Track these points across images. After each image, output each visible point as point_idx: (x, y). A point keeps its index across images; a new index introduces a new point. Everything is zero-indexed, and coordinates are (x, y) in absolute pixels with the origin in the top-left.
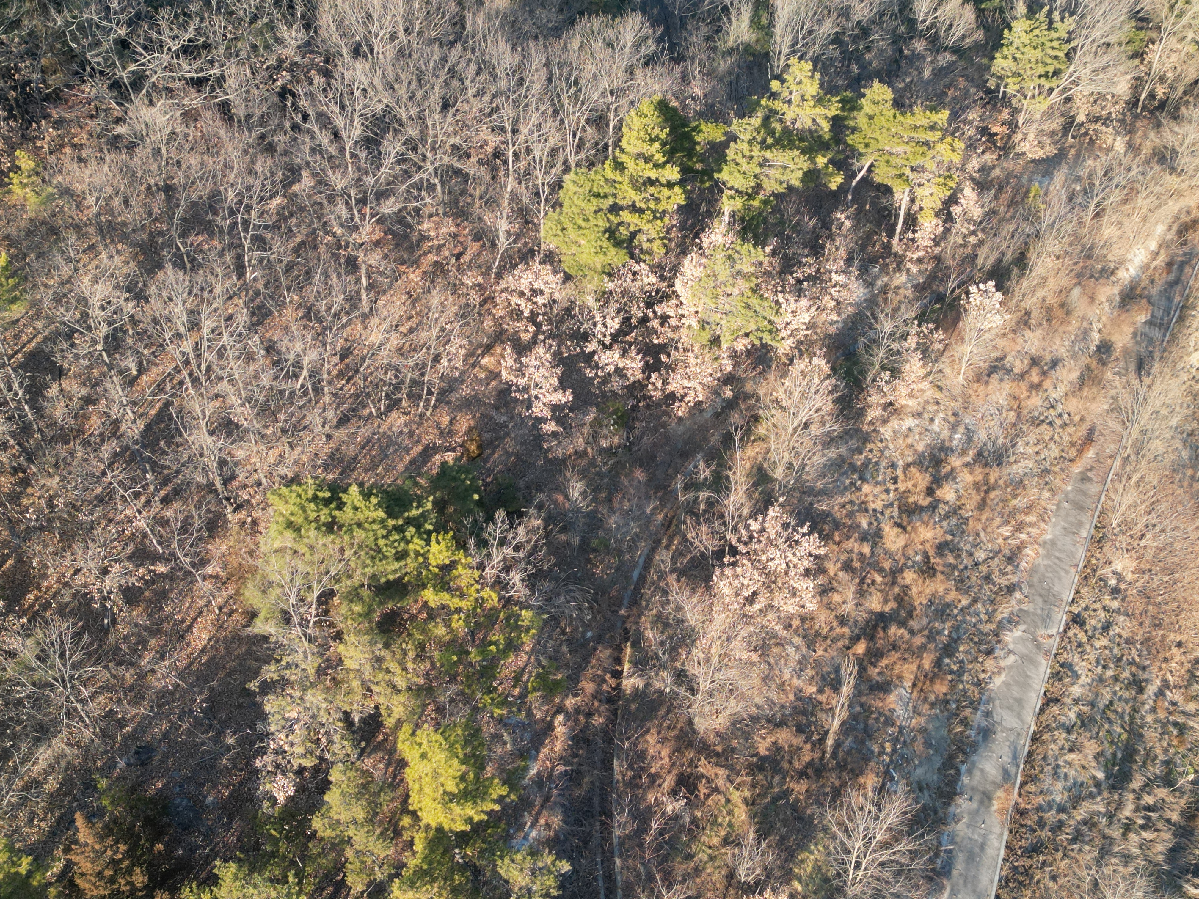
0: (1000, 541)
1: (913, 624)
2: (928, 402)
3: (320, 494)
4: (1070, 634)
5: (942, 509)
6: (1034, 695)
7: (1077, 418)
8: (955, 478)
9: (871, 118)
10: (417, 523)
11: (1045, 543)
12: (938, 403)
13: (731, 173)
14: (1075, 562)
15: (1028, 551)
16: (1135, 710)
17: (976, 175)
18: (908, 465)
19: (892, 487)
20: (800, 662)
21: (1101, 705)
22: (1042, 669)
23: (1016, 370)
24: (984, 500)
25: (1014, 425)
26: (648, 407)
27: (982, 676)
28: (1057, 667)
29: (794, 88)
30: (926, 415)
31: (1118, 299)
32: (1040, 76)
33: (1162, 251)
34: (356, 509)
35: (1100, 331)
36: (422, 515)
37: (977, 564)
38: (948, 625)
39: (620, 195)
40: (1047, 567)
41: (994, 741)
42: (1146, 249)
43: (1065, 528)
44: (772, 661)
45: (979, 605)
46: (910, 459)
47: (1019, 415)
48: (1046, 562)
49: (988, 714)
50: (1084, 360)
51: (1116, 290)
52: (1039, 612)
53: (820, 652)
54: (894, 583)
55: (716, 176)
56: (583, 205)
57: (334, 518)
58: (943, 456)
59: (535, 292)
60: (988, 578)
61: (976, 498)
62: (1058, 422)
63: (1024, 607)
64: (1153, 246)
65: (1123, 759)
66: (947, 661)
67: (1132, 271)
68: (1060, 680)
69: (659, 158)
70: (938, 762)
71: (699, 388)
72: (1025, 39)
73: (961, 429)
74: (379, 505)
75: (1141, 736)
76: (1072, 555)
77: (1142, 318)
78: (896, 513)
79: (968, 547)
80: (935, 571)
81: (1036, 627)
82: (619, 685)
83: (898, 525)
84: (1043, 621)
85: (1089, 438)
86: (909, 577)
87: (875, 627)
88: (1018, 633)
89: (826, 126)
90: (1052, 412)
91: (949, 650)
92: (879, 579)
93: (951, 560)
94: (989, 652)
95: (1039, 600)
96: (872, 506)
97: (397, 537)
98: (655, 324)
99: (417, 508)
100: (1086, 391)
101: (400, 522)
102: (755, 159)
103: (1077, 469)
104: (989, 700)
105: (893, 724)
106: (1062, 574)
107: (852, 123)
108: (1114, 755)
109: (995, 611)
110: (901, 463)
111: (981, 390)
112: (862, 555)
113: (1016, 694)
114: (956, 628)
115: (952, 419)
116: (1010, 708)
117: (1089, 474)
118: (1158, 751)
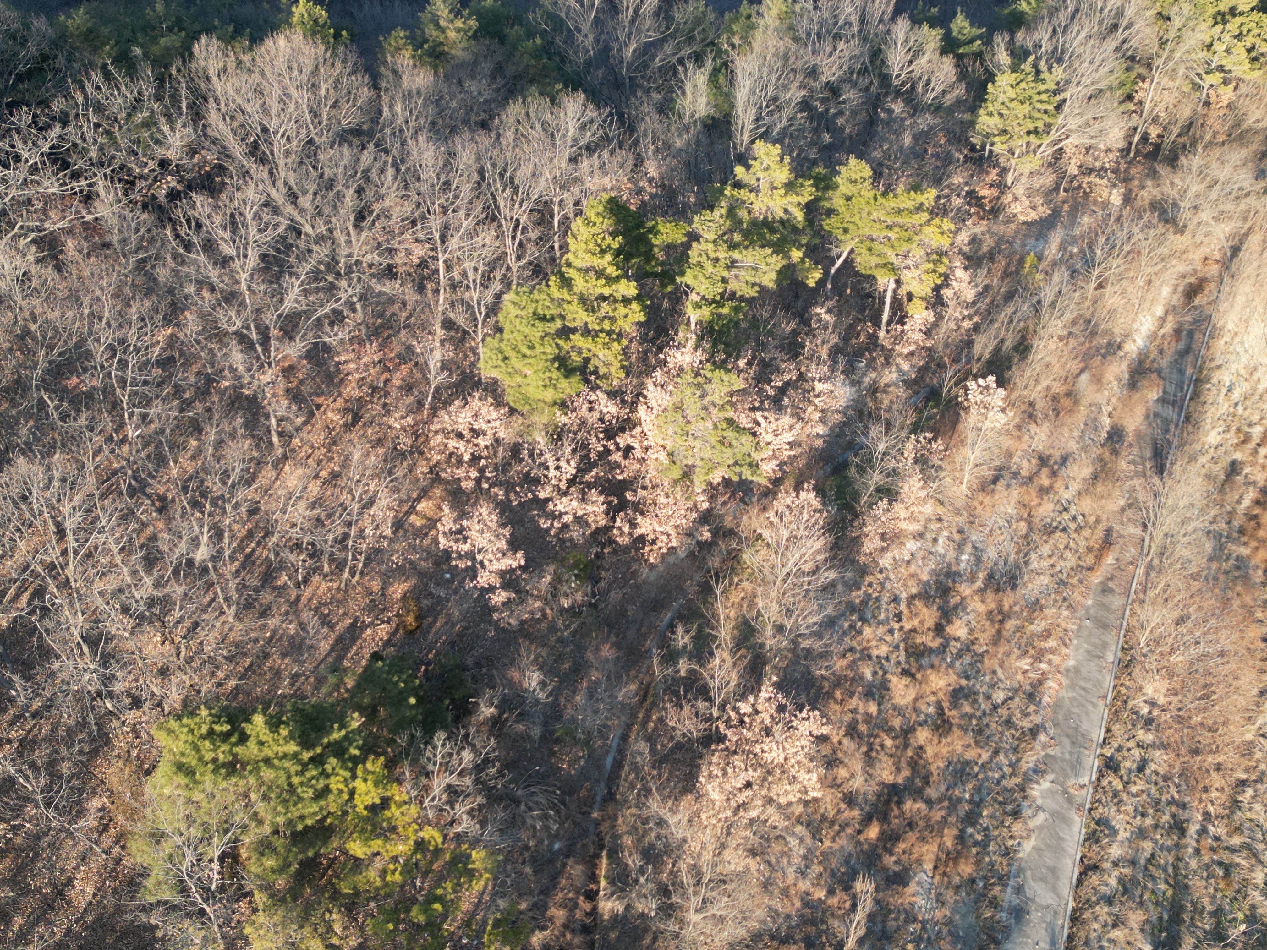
0: (1020, 677)
1: (932, 792)
2: (930, 520)
3: (217, 728)
4: (1104, 783)
5: (953, 647)
6: (1068, 862)
7: (1092, 519)
8: (964, 609)
9: (848, 199)
10: (338, 750)
11: (1068, 670)
12: (940, 520)
13: (695, 277)
14: (1102, 692)
15: (1051, 683)
16: (1179, 859)
17: (966, 249)
18: (913, 597)
19: (896, 626)
20: (805, 858)
21: (1142, 862)
22: (1076, 829)
23: (1024, 473)
24: (999, 632)
25: (1026, 536)
26: (614, 552)
27: (1010, 843)
28: (1093, 826)
29: (761, 175)
30: (928, 536)
31: (1127, 376)
32: (1029, 133)
33: (1170, 318)
34: (261, 743)
35: (1110, 415)
36: (346, 737)
37: (995, 707)
38: (969, 786)
39: (569, 317)
40: (1072, 699)
41: (1028, 922)
42: (1152, 316)
43: (1088, 652)
44: (773, 860)
45: (1001, 757)
46: (914, 591)
47: (1030, 524)
48: (1070, 695)
49: (1019, 890)
50: (1096, 451)
51: (1124, 366)
52: (1067, 756)
53: (827, 843)
54: (906, 746)
55: (678, 279)
56: (527, 330)
57: (235, 756)
58: (950, 584)
59: (476, 433)
60: (1009, 723)
61: (991, 631)
62: (1073, 526)
63: (1050, 751)
64: (1159, 311)
65: (1171, 920)
66: (970, 830)
67: (1140, 342)
68: (1097, 841)
69: (612, 271)
71: (672, 532)
72: (1011, 93)
73: (968, 549)
74: (291, 736)
75: (1187, 887)
76: (1098, 684)
77: (1154, 394)
78: (902, 658)
79: (984, 689)
80: (951, 725)
81: (1066, 776)
82: (595, 908)
83: (905, 673)
84: (1073, 768)
85: (1107, 542)
86: (922, 736)
87: (888, 802)
88: (1045, 784)
89: (799, 216)
90: (1066, 516)
91: (971, 818)
92: (889, 743)
93: (967, 708)
94: (1016, 814)
95: (1066, 742)
96: (875, 652)
97: (314, 773)
98: (617, 457)
99: (340, 729)
100: (1100, 488)
101: (319, 750)
102: (722, 263)
103: (1096, 578)
104: (1020, 871)
105: (915, 920)
106: (1090, 708)
107: (827, 205)
108: (1161, 918)
109: (1019, 760)
110: (904, 595)
111: (987, 500)
112: (868, 715)
113: (1049, 862)
114: (978, 789)
115: (957, 537)
116: (1043, 880)
117: (1111, 584)
118: (1206, 901)
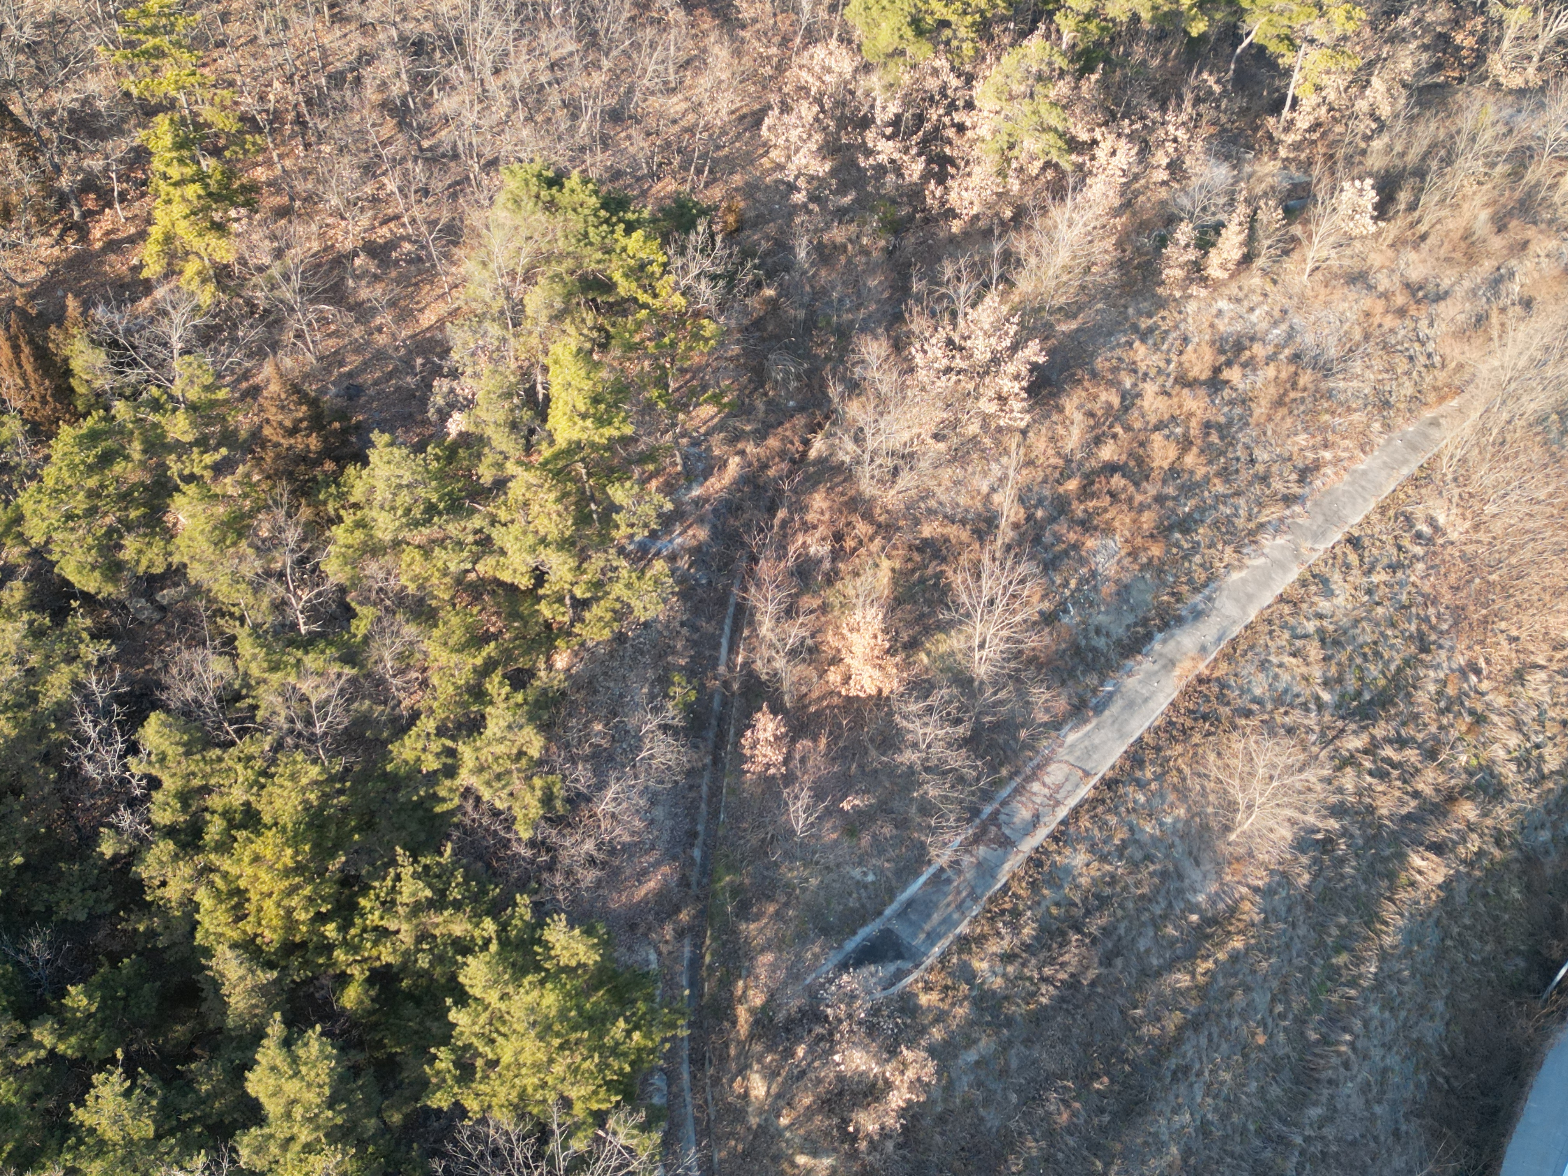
0: (1294, 449)
1: (1148, 486)
2: (1254, 292)
3: (545, 174)
4: (1339, 552)
5: (1226, 393)
6: (1268, 593)
7: (1453, 365)
12: (1266, 295)
14: (1379, 492)
15: (1328, 471)
16: (1410, 666)
19: (1175, 358)
21: (1359, 639)
22: (1290, 574)
24: (1281, 397)
27: (1218, 564)
28: (1308, 575)
30: (1245, 303)
34: (573, 192)
35: (1523, 285)
37: (1252, 461)
40: (1345, 492)
41: (1204, 622)
43: (1385, 463)
45: (1242, 501)
46: (1208, 338)
48: (1346, 488)
49: (1209, 599)
52: (1315, 528)
54: (1134, 439)
57: (553, 198)
58: (1249, 344)
59: (826, 70)
63: (1299, 521)
66: (1178, 535)
68: (1306, 588)
70: (1130, 619)
73: (1284, 327)
74: (595, 193)
75: (1409, 694)
76: (1379, 486)
79: (1247, 440)
80: (1191, 443)
81: (1304, 539)
83: (1166, 393)
84: (1315, 536)
86: (1157, 439)
87: (1098, 473)
88: (1280, 541)
90: (1418, 348)
91: (1183, 525)
92: (1122, 434)
93: (1214, 438)
95: (1320, 519)
96: (1143, 369)
101: (613, 218)
103: (1429, 413)
104: (1218, 589)
105: (1087, 566)
106: (1359, 500)
108: (1359, 694)
109: (1259, 511)
110: (1195, 339)
112: (1109, 406)
113: (1250, 590)
114: (1202, 509)
117: (1441, 420)
118: (1431, 722)
